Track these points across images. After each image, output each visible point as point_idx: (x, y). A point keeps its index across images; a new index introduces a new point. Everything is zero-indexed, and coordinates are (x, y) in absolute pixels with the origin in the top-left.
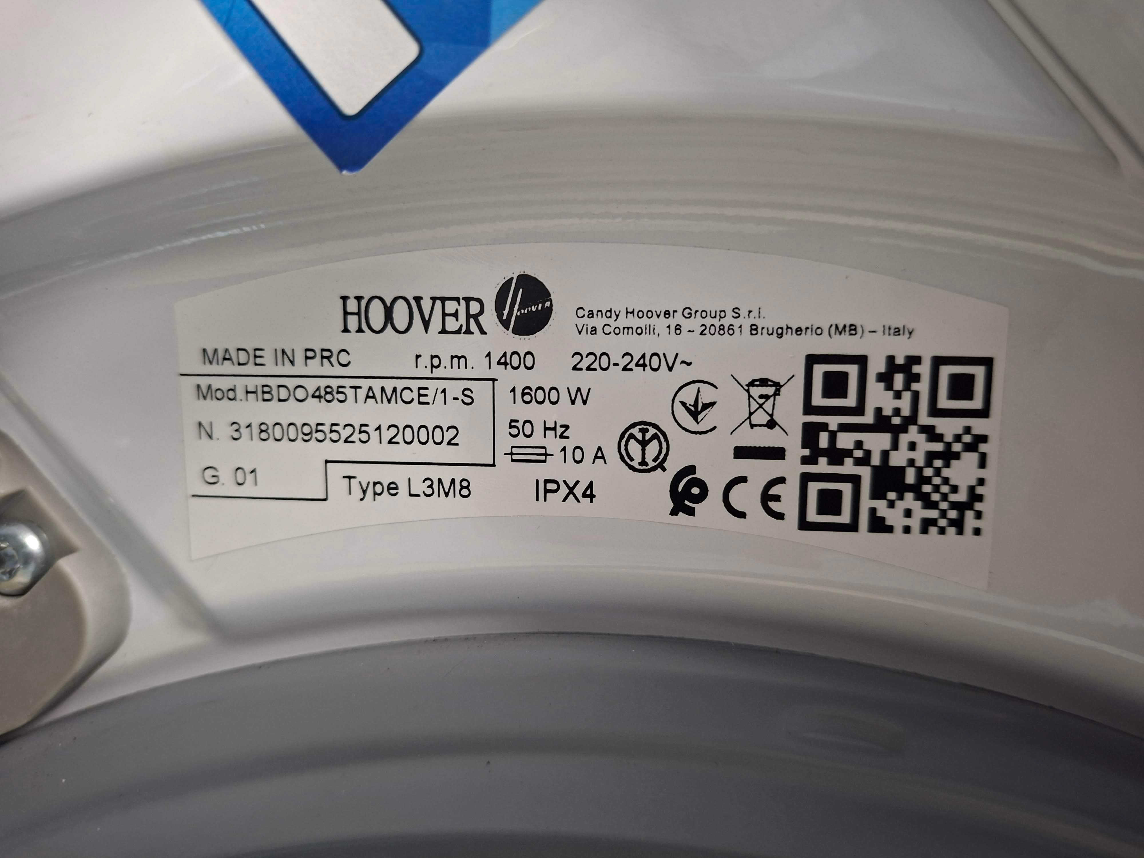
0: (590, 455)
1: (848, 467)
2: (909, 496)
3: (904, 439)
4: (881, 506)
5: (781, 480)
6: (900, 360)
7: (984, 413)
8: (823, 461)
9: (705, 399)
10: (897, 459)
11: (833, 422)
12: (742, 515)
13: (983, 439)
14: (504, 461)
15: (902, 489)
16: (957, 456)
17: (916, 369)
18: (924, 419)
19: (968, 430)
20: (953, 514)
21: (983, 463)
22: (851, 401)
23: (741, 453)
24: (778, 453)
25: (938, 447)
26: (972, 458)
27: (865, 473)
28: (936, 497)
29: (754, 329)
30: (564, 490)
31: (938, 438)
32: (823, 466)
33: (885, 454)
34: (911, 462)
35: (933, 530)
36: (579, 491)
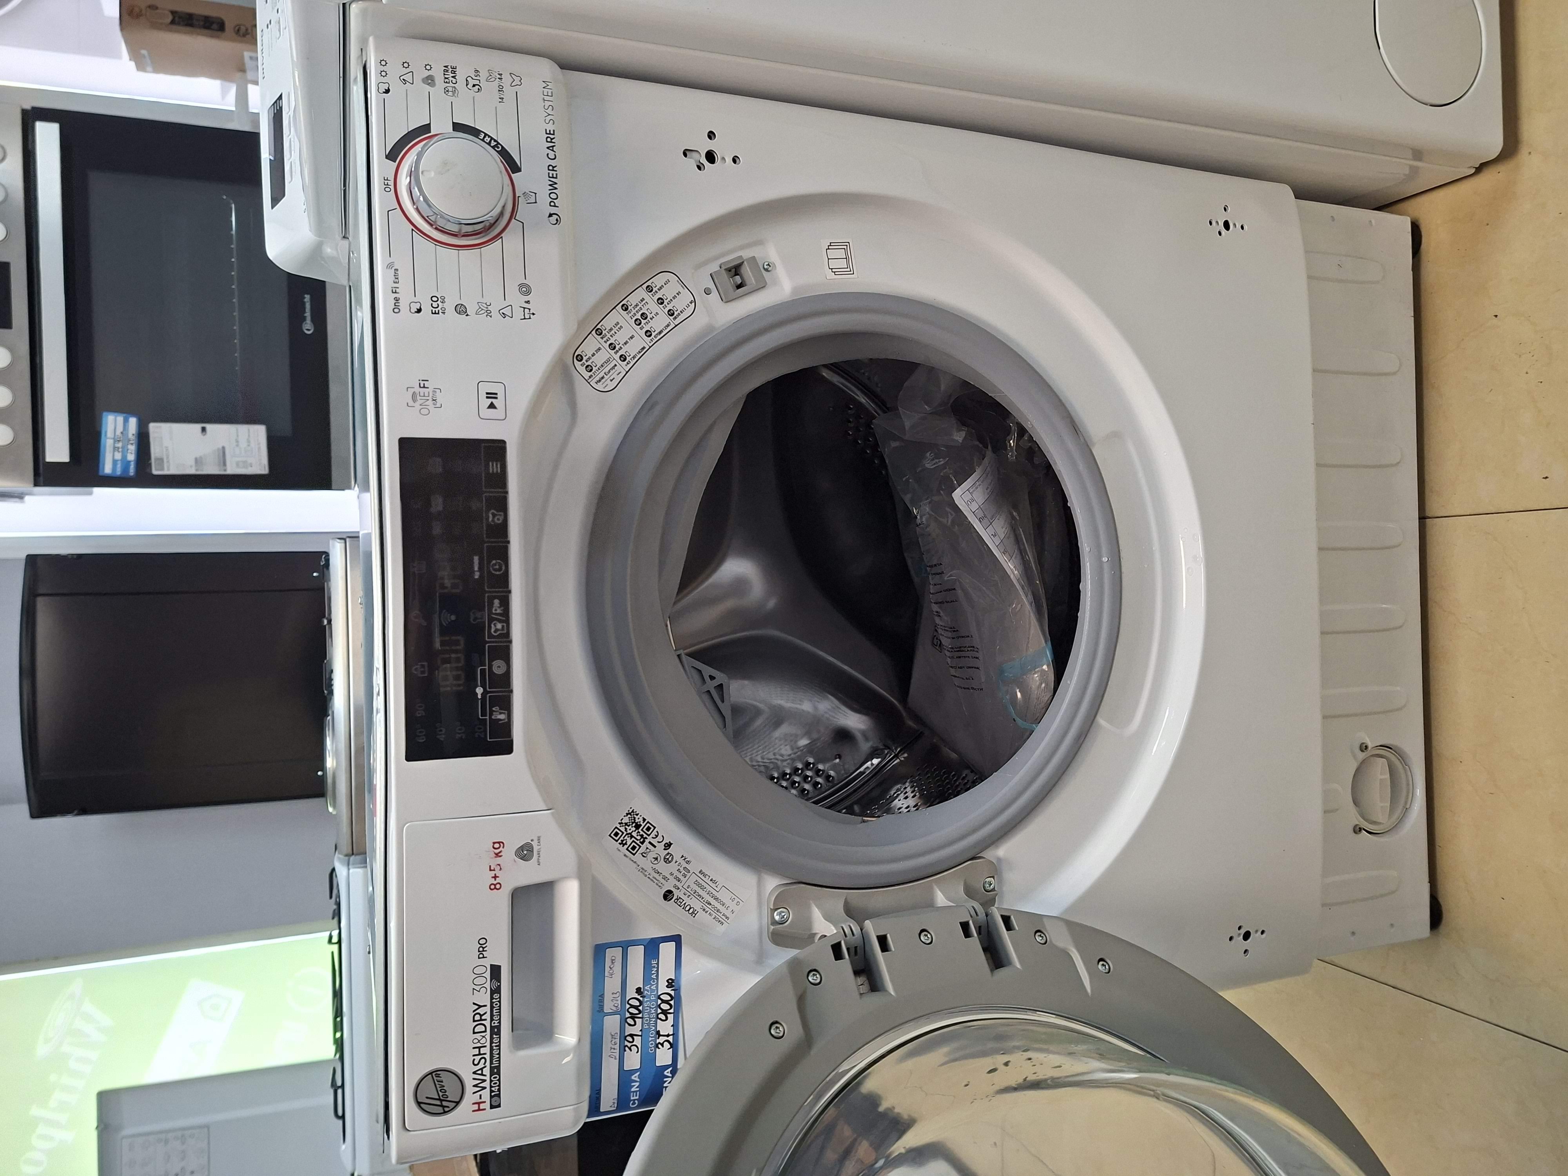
0: (677, 863)
1: (642, 833)
2: (636, 821)
3: (630, 831)
4: (641, 823)
5: (653, 838)
6: (622, 845)
7: (616, 828)
8: (644, 837)
9: (654, 860)
10: (634, 829)
11: (638, 842)
12: (663, 836)
13: (620, 823)
14: (691, 872)
15: (637, 823)
16: (625, 823)
17: (621, 842)
18: (625, 833)
19: (620, 826)
20: (632, 814)
21: (622, 819)
22: (633, 844)
23: (655, 847)
24: (650, 843)
25: (627, 827)
26: (623, 821)
27: (640, 830)
28: (633, 818)
29: (638, 866)
30: (686, 860)
31: (626, 829)
32: (645, 836)
33: (635, 831)
34: (632, 827)
35: (637, 813)
36: (684, 858)
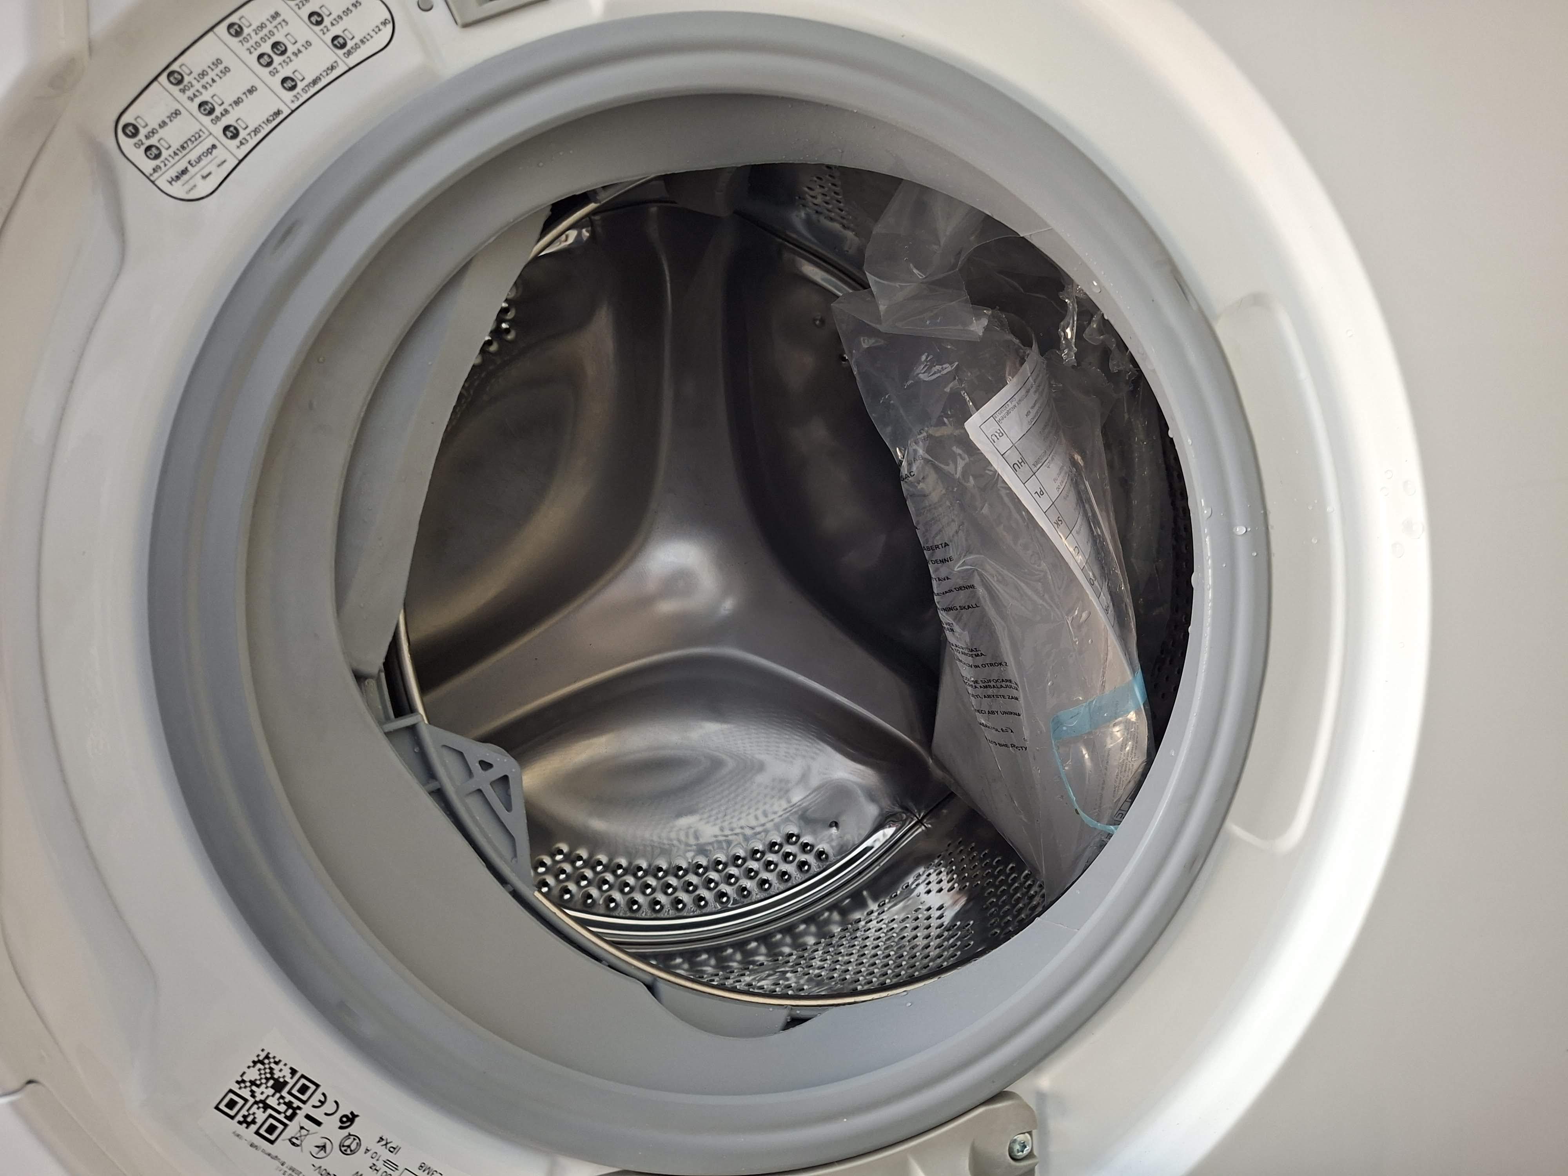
0: (369, 1154)
1: (289, 1098)
2: (276, 1076)
3: (263, 1097)
4: (287, 1079)
5: (314, 1107)
6: (245, 1125)
7: (231, 1091)
8: (295, 1105)
9: (317, 1149)
10: (271, 1091)
11: (281, 1117)
12: (336, 1102)
13: (238, 1082)
14: (401, 1168)
15: (276, 1081)
16: (250, 1081)
17: (242, 1119)
18: (252, 1100)
19: (240, 1088)
20: (266, 1061)
21: (244, 1073)
22: (271, 1121)
23: (319, 1123)
24: (308, 1117)
25: (254, 1088)
26: (245, 1078)
27: (284, 1093)
28: (268, 1071)
29: (283, 1165)
30: (389, 1146)
31: (252, 1092)
32: (296, 1103)
33: (273, 1095)
34: (267, 1087)
35: (277, 1060)
36: (384, 1142)
